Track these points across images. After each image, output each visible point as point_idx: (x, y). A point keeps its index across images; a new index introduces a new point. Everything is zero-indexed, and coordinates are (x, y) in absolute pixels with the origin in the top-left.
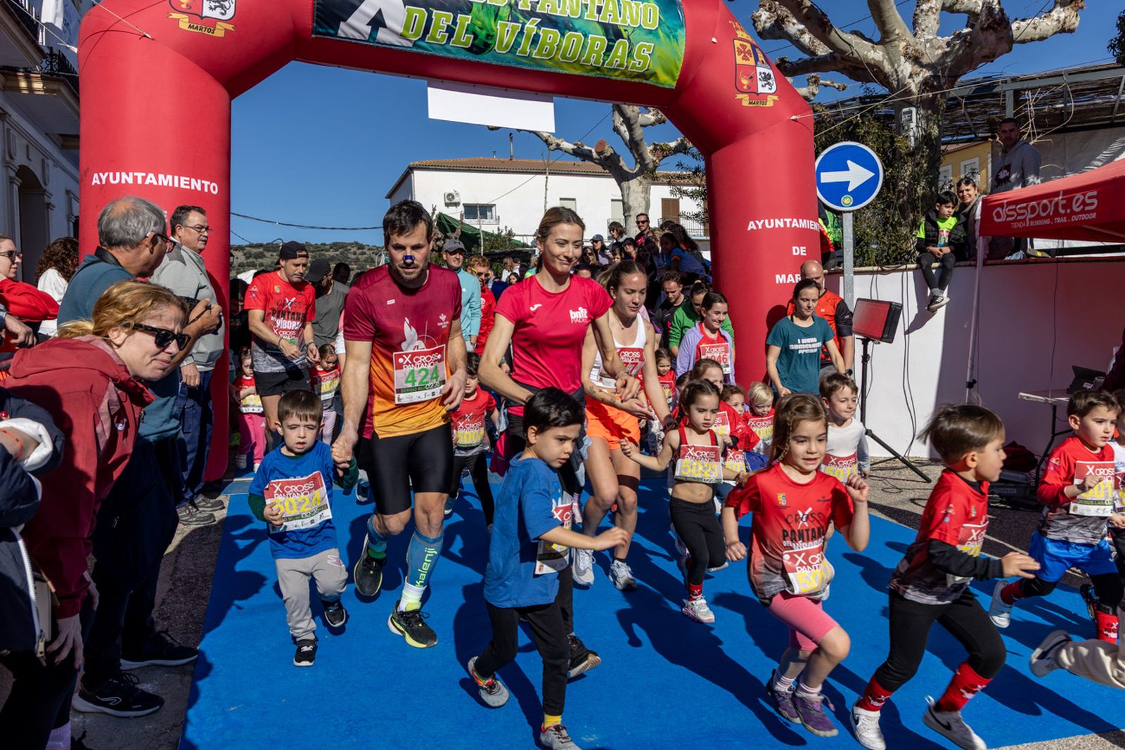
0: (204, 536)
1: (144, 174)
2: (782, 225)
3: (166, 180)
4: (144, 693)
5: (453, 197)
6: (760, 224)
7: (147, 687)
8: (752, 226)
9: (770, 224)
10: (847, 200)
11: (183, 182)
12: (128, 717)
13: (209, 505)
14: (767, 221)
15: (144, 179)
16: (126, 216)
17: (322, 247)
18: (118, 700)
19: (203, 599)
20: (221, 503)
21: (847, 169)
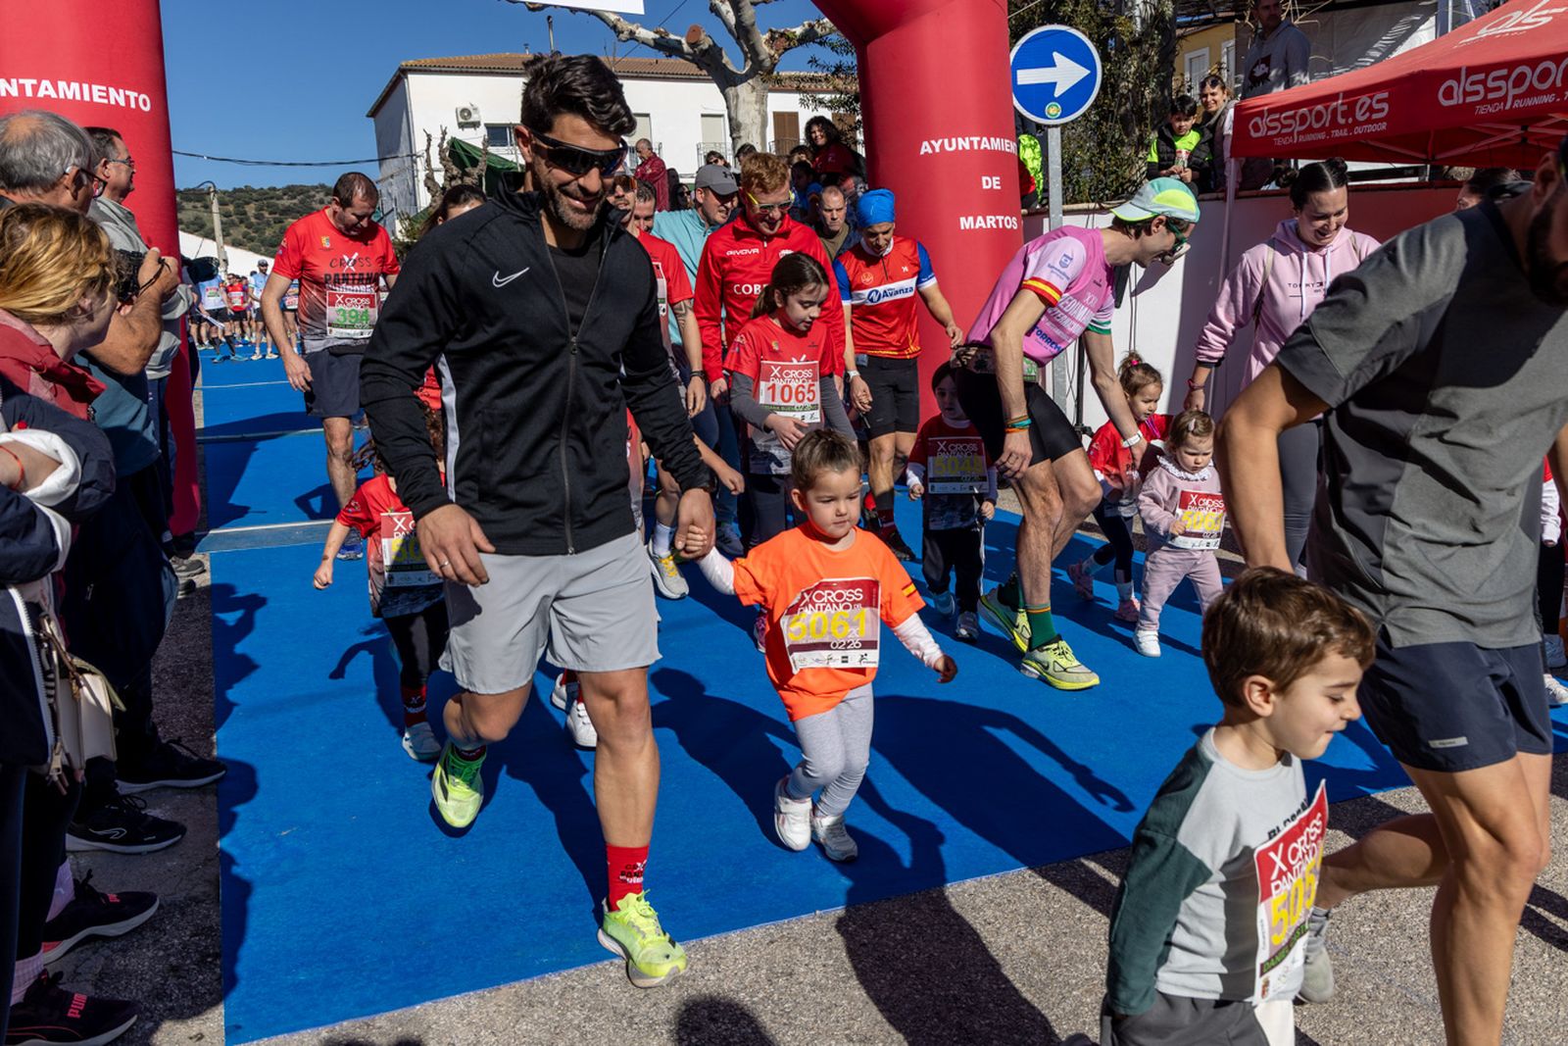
0: (185, 612)
1: (35, 82)
2: (967, 147)
3: (70, 90)
4: (156, 819)
5: (470, 114)
6: (937, 146)
7: (155, 812)
8: (925, 148)
9: (950, 146)
10: (1053, 109)
11: (96, 93)
12: (140, 854)
13: (183, 568)
14: (946, 141)
15: (35, 88)
16: (32, 141)
17: (272, 193)
18: (122, 832)
19: (206, 694)
20: (200, 564)
21: (1053, 64)
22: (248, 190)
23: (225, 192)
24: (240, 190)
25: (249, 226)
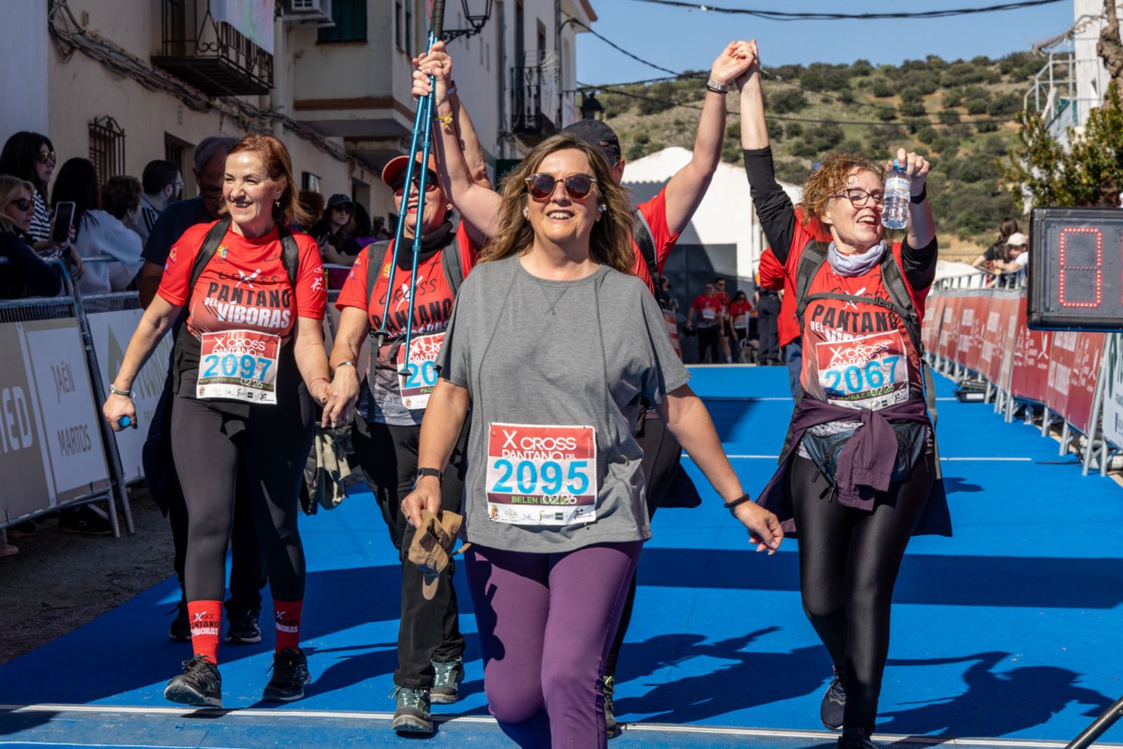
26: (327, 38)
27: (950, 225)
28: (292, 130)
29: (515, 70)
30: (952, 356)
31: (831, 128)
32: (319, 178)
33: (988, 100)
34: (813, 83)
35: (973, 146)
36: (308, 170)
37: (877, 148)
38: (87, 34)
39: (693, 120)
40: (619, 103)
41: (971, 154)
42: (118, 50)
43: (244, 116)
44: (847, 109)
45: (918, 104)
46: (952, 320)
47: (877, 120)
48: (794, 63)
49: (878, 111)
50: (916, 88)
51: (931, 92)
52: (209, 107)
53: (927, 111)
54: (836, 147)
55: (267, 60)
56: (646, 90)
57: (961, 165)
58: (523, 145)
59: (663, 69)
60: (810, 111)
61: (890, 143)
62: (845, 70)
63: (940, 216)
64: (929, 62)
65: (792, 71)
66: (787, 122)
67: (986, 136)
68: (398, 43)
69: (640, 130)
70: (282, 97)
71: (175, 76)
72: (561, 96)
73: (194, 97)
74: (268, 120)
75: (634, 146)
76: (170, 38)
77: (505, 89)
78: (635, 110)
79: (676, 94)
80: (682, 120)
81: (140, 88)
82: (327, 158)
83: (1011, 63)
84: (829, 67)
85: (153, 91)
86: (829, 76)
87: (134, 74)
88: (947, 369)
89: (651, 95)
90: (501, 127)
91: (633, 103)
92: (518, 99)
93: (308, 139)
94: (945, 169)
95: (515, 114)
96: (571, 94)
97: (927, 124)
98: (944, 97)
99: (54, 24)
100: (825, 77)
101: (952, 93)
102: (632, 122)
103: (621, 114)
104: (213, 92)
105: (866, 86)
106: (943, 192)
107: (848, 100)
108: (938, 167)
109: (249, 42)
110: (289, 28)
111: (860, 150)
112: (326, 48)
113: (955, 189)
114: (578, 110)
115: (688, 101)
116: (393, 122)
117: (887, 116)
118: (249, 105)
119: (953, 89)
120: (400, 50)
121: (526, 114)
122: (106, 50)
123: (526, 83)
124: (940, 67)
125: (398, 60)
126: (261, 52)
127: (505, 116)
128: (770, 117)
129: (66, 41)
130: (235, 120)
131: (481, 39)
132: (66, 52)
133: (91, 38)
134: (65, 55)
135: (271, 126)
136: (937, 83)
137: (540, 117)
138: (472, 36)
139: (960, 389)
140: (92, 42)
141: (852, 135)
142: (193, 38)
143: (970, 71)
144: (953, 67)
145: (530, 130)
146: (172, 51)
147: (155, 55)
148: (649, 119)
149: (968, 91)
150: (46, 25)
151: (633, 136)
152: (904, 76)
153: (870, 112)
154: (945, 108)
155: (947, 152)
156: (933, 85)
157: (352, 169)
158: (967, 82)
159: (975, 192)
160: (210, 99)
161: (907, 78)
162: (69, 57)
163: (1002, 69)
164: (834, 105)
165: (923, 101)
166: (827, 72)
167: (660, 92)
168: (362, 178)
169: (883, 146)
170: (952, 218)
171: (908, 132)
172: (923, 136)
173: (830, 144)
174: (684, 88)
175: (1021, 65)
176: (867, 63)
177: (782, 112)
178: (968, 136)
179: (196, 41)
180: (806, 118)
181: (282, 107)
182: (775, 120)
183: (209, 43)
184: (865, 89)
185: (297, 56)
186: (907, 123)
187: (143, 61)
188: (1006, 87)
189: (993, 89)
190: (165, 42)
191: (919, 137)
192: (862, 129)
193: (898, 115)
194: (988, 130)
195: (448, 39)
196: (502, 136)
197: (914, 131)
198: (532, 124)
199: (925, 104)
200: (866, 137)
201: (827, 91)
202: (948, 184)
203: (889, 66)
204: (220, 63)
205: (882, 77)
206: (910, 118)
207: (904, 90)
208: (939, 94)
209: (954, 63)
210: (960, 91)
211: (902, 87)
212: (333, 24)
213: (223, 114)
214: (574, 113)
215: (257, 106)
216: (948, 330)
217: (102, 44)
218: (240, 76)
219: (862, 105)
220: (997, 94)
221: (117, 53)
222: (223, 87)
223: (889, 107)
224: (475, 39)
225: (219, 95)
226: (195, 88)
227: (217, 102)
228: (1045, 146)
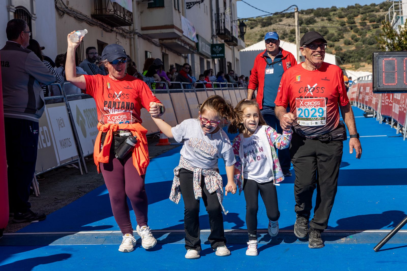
22: (357, 7)
23: (342, 9)
24: (352, 7)
25: (357, 31)
26: (151, 6)
27: (365, 59)
28: (141, 37)
29: (216, 14)
30: (363, 103)
31: (324, 29)
32: (151, 53)
33: (376, 18)
34: (318, 14)
35: (371, 33)
36: (147, 50)
37: (340, 35)
38: (69, 8)
39: (279, 28)
40: (254, 24)
41: (371, 36)
42: (80, 13)
43: (124, 33)
44: (329, 22)
45: (353, 20)
46: (363, 91)
47: (339, 26)
48: (311, 8)
49: (339, 23)
50: (352, 15)
51: (357, 16)
52: (112, 31)
53: (356, 22)
54: (326, 35)
55: (131, 14)
56: (263, 19)
57: (368, 40)
58: (220, 39)
59: (266, 12)
60: (317, 24)
61: (344, 33)
62: (328, 10)
63: (361, 57)
64: (356, 6)
65: (311, 11)
66: (310, 28)
67: (375, 30)
68: (175, 7)
69: (261, 32)
70: (137, 26)
71: (100, 21)
72: (232, 22)
73: (106, 28)
74: (132, 34)
75: (260, 38)
76: (97, 8)
77: (213, 21)
78: (259, 26)
79: (273, 20)
80: (275, 29)
81: (88, 25)
82: (153, 46)
83: (383, 5)
84: (323, 9)
85: (92, 26)
86: (323, 12)
87: (85, 21)
88: (362, 107)
89: (264, 21)
90: (212, 33)
91: (259, 23)
92: (217, 24)
93: (146, 40)
94: (362, 41)
95: (217, 29)
96: (236, 21)
97: (356, 26)
98: (361, 17)
99: (57, 5)
100: (322, 12)
101: (364, 16)
102: (259, 30)
103: (255, 28)
104: (113, 26)
105: (335, 15)
106: (362, 49)
107: (330, 20)
108: (360, 40)
109: (124, 9)
110: (138, 3)
111: (334, 36)
112: (151, 9)
113: (366, 47)
114: (238, 27)
115: (277, 22)
116: (174, 33)
117: (343, 24)
118: (125, 29)
119: (364, 14)
120: (176, 9)
121: (221, 28)
122: (76, 13)
123: (220, 18)
124: (360, 8)
125: (175, 13)
126: (128, 12)
127: (214, 30)
128: (304, 26)
129: (61, 11)
130: (121, 35)
131: (204, 4)
132: (62, 14)
133: (70, 9)
134: (62, 15)
135: (134, 36)
136: (359, 13)
137: (225, 29)
138: (200, 4)
139: (365, 113)
140: (70, 11)
141: (331, 31)
142: (105, 8)
143: (370, 8)
144: (364, 7)
145: (222, 34)
146: (98, 13)
147: (92, 14)
148: (264, 29)
149: (369, 15)
150: (54, 5)
151: (259, 34)
152: (348, 11)
153: (337, 23)
154: (362, 21)
155: (363, 35)
156: (357, 13)
157: (162, 49)
158: (369, 12)
159: (372, 48)
160: (112, 28)
161: (349, 11)
162: (62, 16)
163: (380, 7)
164: (325, 21)
165: (354, 19)
166: (322, 11)
167: (268, 20)
168: (166, 52)
169: (341, 34)
170: (365, 57)
171: (350, 29)
172: (355, 30)
173: (324, 34)
174: (275, 18)
175: (386, 6)
176: (335, 7)
177: (308, 24)
178: (369, 30)
179: (106, 9)
180: (316, 26)
181: (137, 30)
182: (306, 27)
183: (110, 9)
184: (335, 16)
185: (142, 13)
186: (349, 26)
187: (88, 16)
188: (381, 13)
189: (377, 14)
190: (96, 9)
191: (353, 31)
192: (335, 29)
193: (346, 24)
194: (376, 28)
195: (193, 5)
196: (213, 36)
197: (352, 29)
198: (223, 32)
199: (355, 20)
200: (336, 32)
201: (322, 17)
202: (363, 46)
203: (343, 8)
204: (114, 16)
205: (341, 11)
206: (350, 25)
207: (348, 16)
208: (360, 16)
209: (364, 6)
210: (366, 15)
211: (347, 14)
212: (153, 1)
213: (117, 33)
214: (237, 28)
215: (128, 30)
216: (362, 94)
217: (74, 11)
218: (121, 20)
219: (334, 21)
220: (379, 15)
221: (79, 14)
222: (116, 24)
223: (343, 21)
224: (202, 4)
225: (115, 27)
226: (107, 24)
227: (115, 29)
228: (391, 32)
